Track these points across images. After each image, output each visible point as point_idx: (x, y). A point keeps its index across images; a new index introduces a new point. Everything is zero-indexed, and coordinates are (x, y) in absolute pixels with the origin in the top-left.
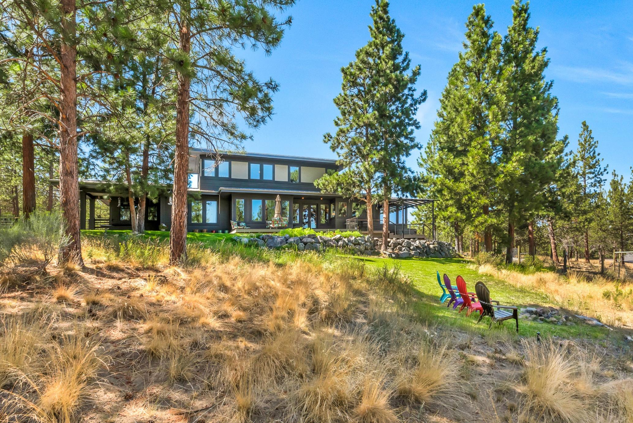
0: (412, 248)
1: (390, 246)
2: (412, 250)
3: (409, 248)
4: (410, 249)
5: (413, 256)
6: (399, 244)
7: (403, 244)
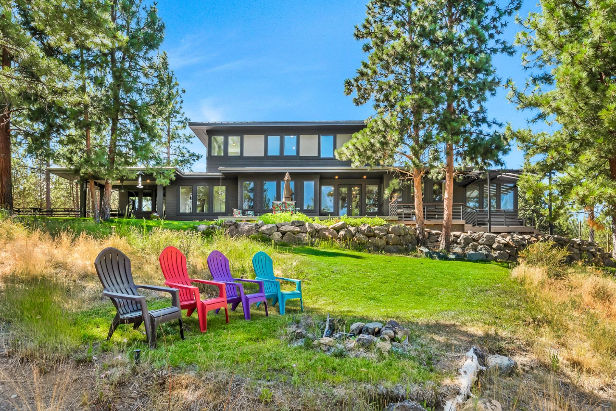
0: (494, 246)
1: (459, 244)
2: (495, 250)
3: (490, 246)
4: (492, 248)
5: (495, 259)
6: (474, 240)
7: (480, 241)
